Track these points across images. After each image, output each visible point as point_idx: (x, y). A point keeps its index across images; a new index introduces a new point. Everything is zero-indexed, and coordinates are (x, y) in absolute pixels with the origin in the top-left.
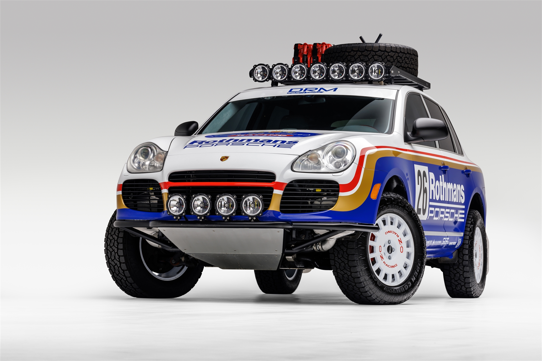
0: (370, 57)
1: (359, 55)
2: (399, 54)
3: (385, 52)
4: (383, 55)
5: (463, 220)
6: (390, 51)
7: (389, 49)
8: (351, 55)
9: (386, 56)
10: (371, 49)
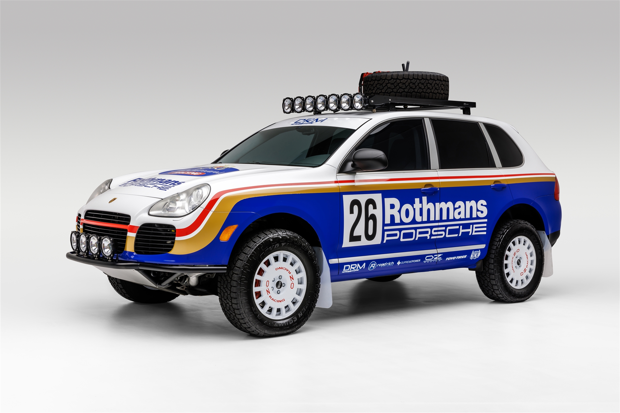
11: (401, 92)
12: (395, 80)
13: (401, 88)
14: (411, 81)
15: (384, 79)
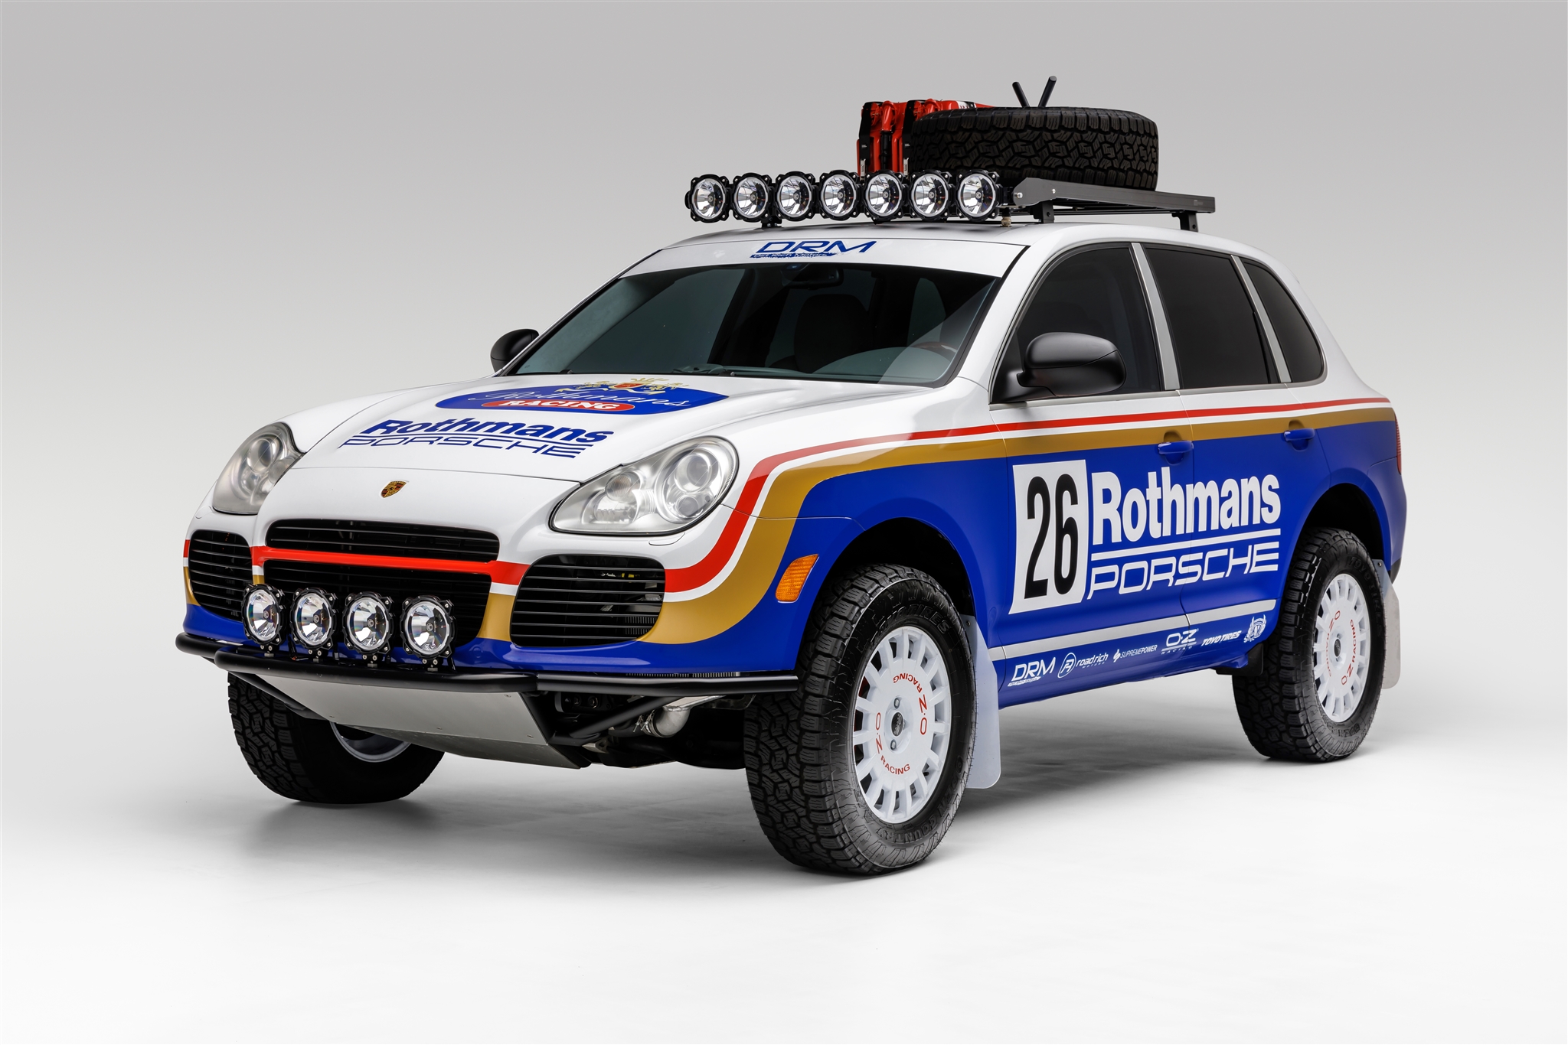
0: (1004, 146)
1: (976, 141)
2: (1084, 136)
3: (1044, 133)
4: (1039, 140)
5: (1274, 568)
6: (1057, 128)
7: (1054, 123)
8: (958, 140)
9: (1047, 143)
10: (1005, 126)
11: (1053, 166)
12: (1037, 133)
13: (1053, 155)
14: (1081, 136)
15: (1001, 126)
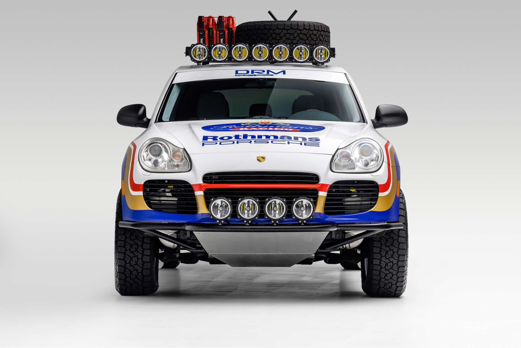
0: (296, 36)
1: (285, 33)
2: (321, 32)
6: (313, 29)
15: (295, 28)
